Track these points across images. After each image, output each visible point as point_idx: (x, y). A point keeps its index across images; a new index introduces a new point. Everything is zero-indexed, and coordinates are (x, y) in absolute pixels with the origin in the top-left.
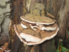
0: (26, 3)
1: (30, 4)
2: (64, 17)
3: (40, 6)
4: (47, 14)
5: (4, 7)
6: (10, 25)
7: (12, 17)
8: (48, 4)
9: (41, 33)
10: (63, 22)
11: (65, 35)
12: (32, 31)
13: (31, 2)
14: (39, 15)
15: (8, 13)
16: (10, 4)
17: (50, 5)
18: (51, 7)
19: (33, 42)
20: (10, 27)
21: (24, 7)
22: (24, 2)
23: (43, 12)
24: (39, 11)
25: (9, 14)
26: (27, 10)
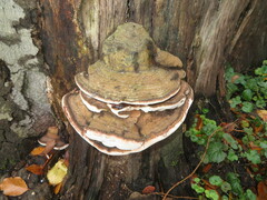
0: (82, 24)
1: (96, 25)
2: (216, 37)
3: (134, 36)
4: (157, 60)
5: (12, 41)
6: (48, 89)
7: (48, 67)
8: (160, 14)
9: (141, 121)
10: (212, 53)
11: (217, 85)
12: (117, 122)
13: (100, 17)
14: (132, 69)
15: (33, 57)
16: (28, 28)
17: (165, 19)
18: (170, 26)
19: (122, 151)
20: (50, 96)
21: (79, 39)
22: (75, 20)
23: (144, 56)
24: (131, 57)
25: (36, 60)
26: (91, 47)
